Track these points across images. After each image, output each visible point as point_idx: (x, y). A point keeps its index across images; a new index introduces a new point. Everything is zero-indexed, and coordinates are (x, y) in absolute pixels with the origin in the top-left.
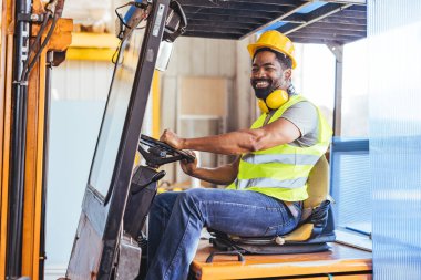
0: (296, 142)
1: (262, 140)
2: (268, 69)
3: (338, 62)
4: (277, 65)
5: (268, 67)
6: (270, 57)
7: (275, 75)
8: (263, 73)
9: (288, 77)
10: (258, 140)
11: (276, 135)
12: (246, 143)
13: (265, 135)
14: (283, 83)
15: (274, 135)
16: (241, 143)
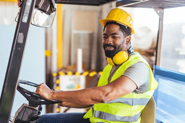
0: (135, 91)
1: (110, 95)
2: (114, 38)
3: (161, 20)
4: (121, 34)
5: (114, 36)
6: (116, 29)
7: (119, 42)
8: (110, 40)
9: (129, 42)
10: (107, 95)
11: (120, 90)
12: (98, 98)
13: (112, 91)
14: (125, 46)
15: (117, 91)
16: (94, 98)
